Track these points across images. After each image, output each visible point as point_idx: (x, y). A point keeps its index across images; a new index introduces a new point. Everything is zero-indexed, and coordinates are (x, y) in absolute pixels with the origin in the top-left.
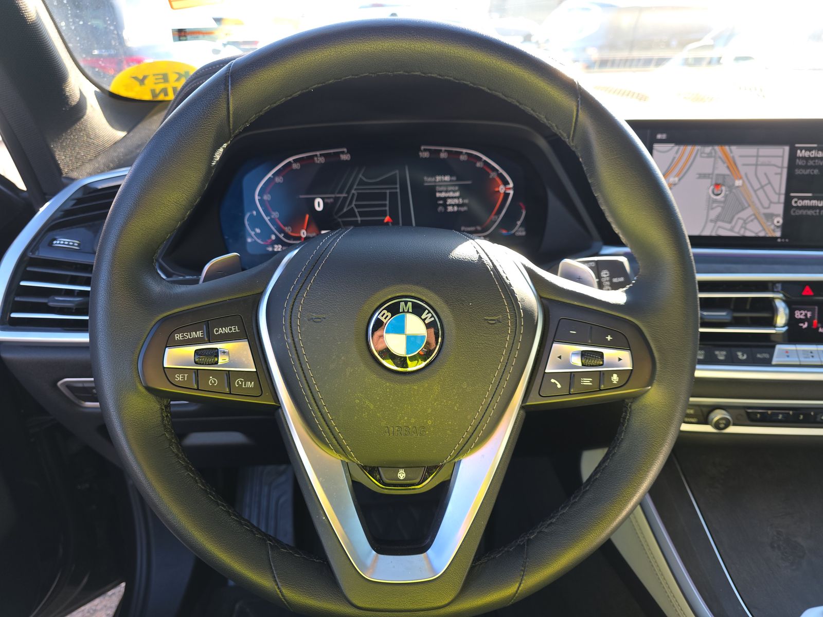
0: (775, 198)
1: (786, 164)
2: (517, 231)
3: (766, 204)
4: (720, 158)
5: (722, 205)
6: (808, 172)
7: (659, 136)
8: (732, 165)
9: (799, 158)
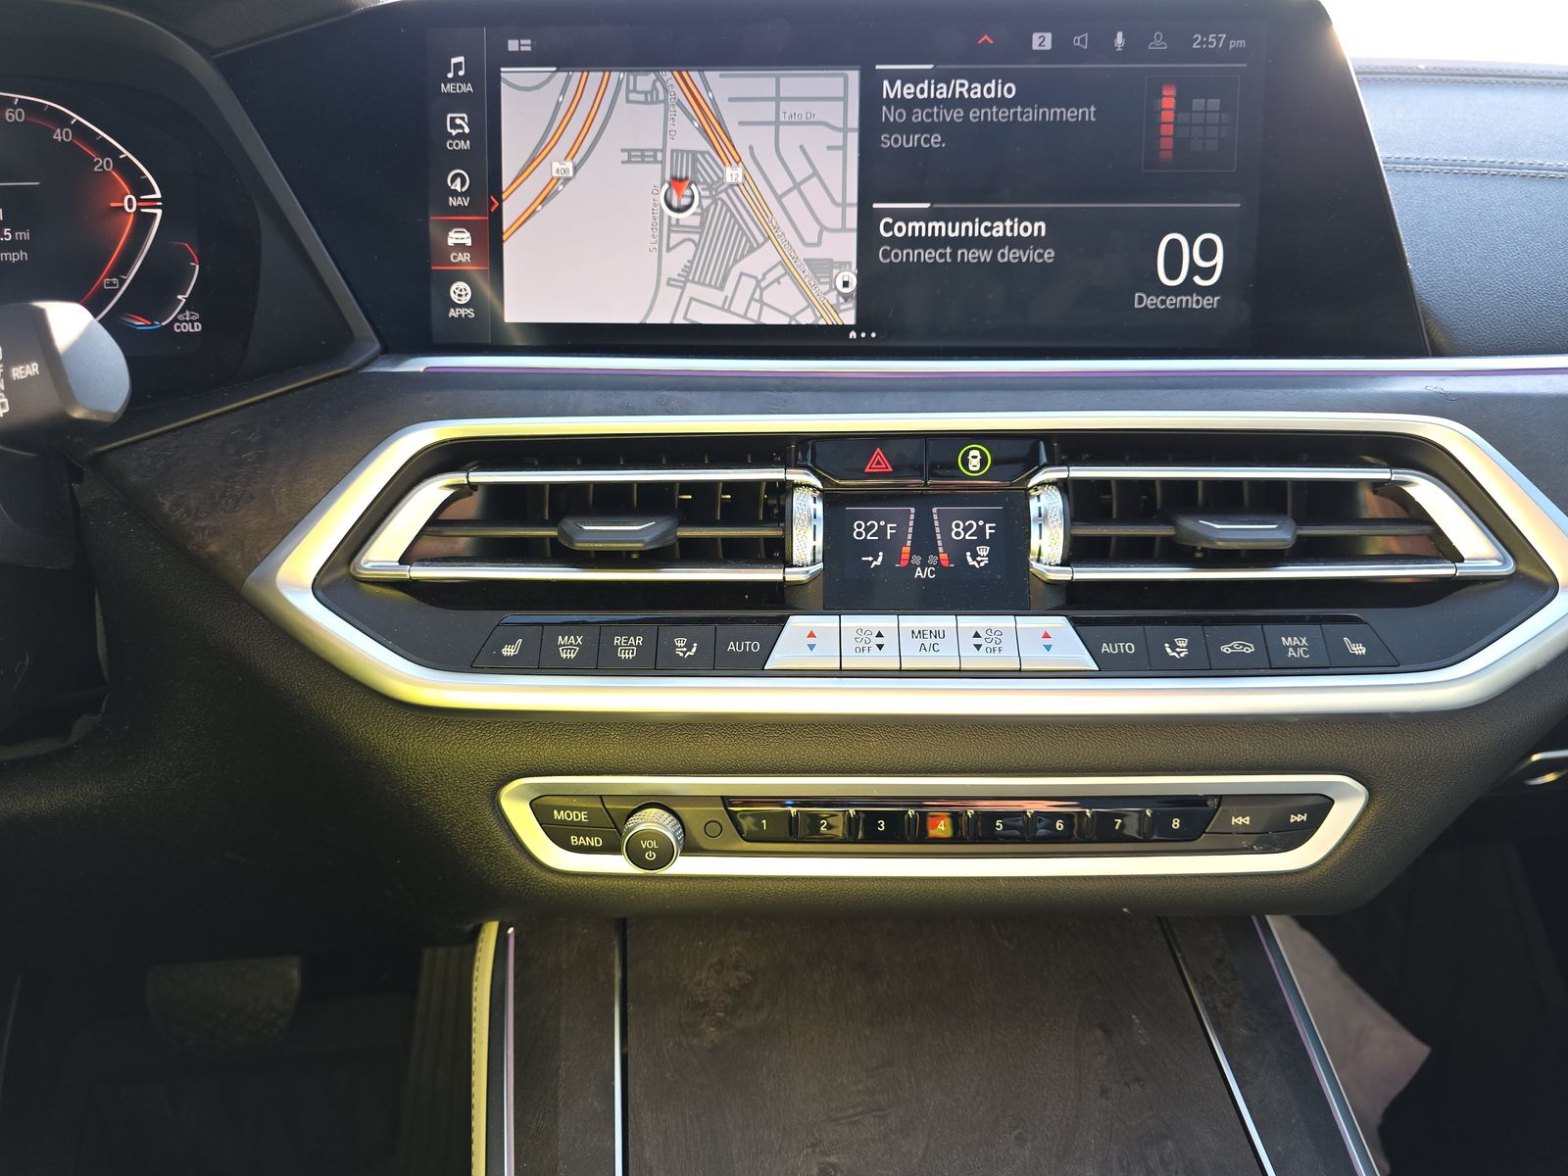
0: (831, 216)
1: (854, 121)
2: (175, 320)
3: (811, 233)
4: (679, 103)
5: (696, 237)
6: (914, 140)
7: (513, 45)
8: (713, 126)
9: (888, 102)
